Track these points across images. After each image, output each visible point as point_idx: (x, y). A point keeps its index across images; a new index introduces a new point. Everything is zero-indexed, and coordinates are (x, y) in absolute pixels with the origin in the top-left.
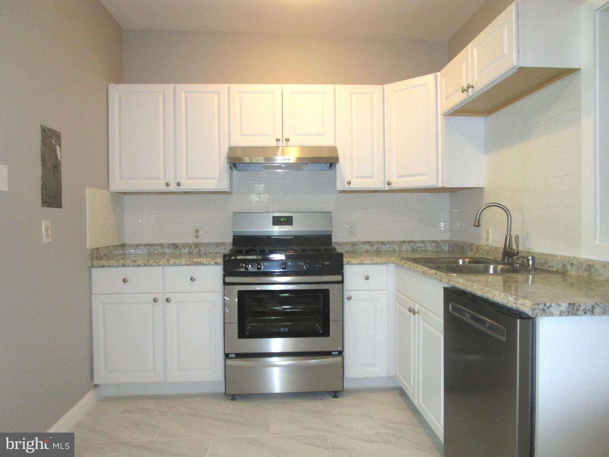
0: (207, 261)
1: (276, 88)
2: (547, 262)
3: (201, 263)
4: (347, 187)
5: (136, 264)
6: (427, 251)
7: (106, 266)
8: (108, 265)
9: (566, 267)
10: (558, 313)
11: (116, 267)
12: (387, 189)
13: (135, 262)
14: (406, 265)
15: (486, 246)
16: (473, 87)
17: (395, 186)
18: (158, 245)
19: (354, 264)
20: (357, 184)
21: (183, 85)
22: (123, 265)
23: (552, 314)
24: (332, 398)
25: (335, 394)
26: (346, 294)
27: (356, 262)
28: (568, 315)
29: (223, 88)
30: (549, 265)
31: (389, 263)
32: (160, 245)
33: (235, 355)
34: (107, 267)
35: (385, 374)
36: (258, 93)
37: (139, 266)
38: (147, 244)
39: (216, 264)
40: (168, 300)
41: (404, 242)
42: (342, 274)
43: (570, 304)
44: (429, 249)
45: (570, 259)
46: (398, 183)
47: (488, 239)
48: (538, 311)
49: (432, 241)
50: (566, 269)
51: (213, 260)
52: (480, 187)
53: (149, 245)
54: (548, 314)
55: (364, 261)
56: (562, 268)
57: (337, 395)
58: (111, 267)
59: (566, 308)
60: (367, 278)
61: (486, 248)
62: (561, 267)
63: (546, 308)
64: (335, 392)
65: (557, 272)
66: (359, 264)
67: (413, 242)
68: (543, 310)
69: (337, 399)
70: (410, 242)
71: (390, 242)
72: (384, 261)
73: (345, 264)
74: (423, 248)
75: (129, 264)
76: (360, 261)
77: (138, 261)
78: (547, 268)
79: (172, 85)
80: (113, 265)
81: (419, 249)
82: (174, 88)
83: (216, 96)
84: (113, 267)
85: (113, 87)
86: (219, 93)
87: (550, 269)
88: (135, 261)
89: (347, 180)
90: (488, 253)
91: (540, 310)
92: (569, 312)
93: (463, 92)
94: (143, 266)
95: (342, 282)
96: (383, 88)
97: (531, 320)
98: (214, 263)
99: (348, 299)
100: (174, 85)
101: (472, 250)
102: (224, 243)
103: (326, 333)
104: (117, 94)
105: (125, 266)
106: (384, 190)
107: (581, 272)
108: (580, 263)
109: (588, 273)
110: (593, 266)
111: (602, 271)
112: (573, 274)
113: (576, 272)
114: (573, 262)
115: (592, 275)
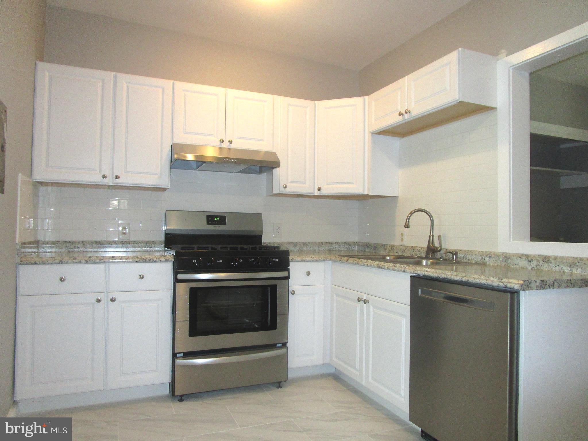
0: (157, 258)
1: (220, 91)
2: (466, 256)
3: (151, 259)
4: (282, 191)
5: (77, 261)
6: (341, 251)
7: (38, 263)
8: (41, 262)
9: (485, 260)
10: (535, 288)
11: (52, 264)
12: (316, 194)
13: (75, 259)
14: (349, 261)
15: (401, 246)
16: (410, 113)
17: (324, 192)
18: (79, 243)
19: (297, 261)
20: (293, 188)
21: (125, 75)
22: (60, 262)
23: (532, 289)
24: (277, 389)
25: (279, 385)
26: (291, 289)
27: (299, 259)
28: (540, 289)
29: (167, 83)
30: (468, 259)
31: (327, 260)
32: (81, 242)
33: (183, 354)
34: (40, 264)
35: (321, 362)
36: (203, 93)
37: (80, 262)
38: (66, 241)
39: (167, 261)
40: (113, 300)
41: (322, 243)
42: (288, 270)
43: (541, 281)
44: (342, 249)
45: (487, 253)
46: (327, 190)
47: (402, 240)
48: (524, 286)
49: (345, 242)
50: (484, 261)
51: (162, 257)
52: (394, 196)
53: (68, 242)
54: (530, 288)
55: (306, 259)
56: (481, 260)
57: (281, 384)
58: (44, 263)
59: (540, 284)
60: (308, 274)
61: (401, 247)
62: (479, 260)
63: (529, 284)
64: (279, 383)
65: (476, 264)
66: (301, 261)
67: (329, 243)
68: (527, 285)
69: (282, 389)
70: (327, 243)
71: (311, 243)
72: (322, 259)
73: (290, 261)
74: (337, 248)
75: (67, 260)
76: (302, 259)
77: (77, 258)
78: (466, 261)
79: (113, 74)
80: (47, 262)
81: (334, 249)
82: (115, 77)
83: (161, 91)
84: (48, 264)
85: (42, 66)
86: (163, 89)
87: (469, 262)
88: (73, 258)
89: (282, 184)
90: (404, 251)
91: (526, 286)
92: (541, 286)
93: (400, 115)
94: (84, 263)
95: (288, 278)
96: (315, 103)
97: (516, 294)
98: (165, 260)
99: (292, 293)
100: (115, 73)
101: (385, 250)
102: (153, 241)
103: (273, 326)
104: (47, 73)
105: (64, 263)
106: (313, 194)
107: (499, 263)
108: (498, 256)
109: (505, 263)
110: (510, 258)
111: (518, 261)
112: (491, 264)
113: (494, 263)
114: (490, 255)
115: (509, 264)
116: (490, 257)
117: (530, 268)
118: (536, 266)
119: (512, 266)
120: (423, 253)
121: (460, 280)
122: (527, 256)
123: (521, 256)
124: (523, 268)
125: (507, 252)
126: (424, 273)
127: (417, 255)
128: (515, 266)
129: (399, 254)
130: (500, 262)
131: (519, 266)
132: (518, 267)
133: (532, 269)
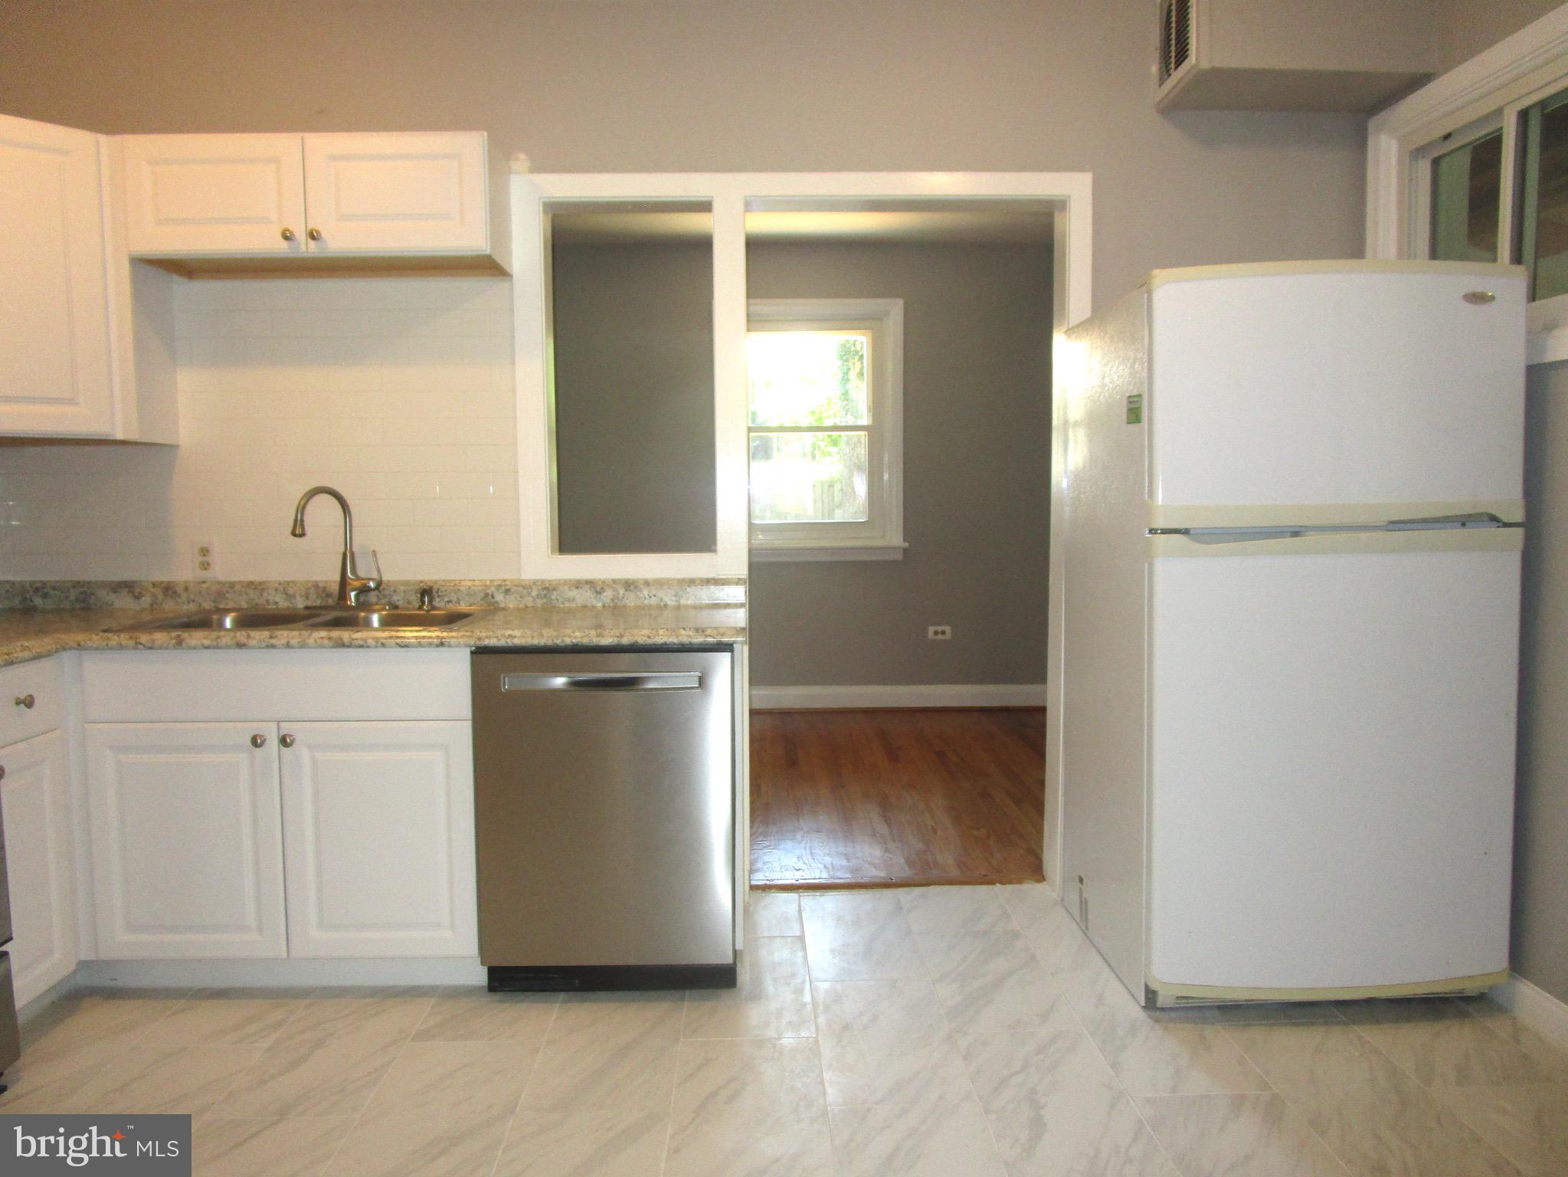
2: (441, 594)
9: (493, 597)
15: (205, 582)
31: (65, 649)
45: (499, 584)
47: (205, 567)
50: (493, 600)
55: (16, 655)
56: (481, 600)
60: (30, 702)
61: (205, 586)
62: (479, 599)
66: (7, 665)
72: (53, 648)
76: (7, 657)
87: (451, 606)
90: (219, 595)
107: (529, 602)
108: (526, 587)
109: (545, 600)
110: (554, 589)
111: (574, 593)
112: (511, 606)
113: (516, 603)
114: (507, 588)
115: (555, 602)
116: (507, 592)
117: (600, 605)
118: (613, 600)
119: (562, 606)
120: (298, 598)
121: (613, 644)
122: (590, 583)
123: (578, 584)
124: (585, 607)
125: (544, 577)
126: (509, 640)
127: (277, 603)
128: (567, 604)
129: (200, 605)
130: (530, 599)
131: (577, 604)
132: (573, 605)
133: (604, 606)
